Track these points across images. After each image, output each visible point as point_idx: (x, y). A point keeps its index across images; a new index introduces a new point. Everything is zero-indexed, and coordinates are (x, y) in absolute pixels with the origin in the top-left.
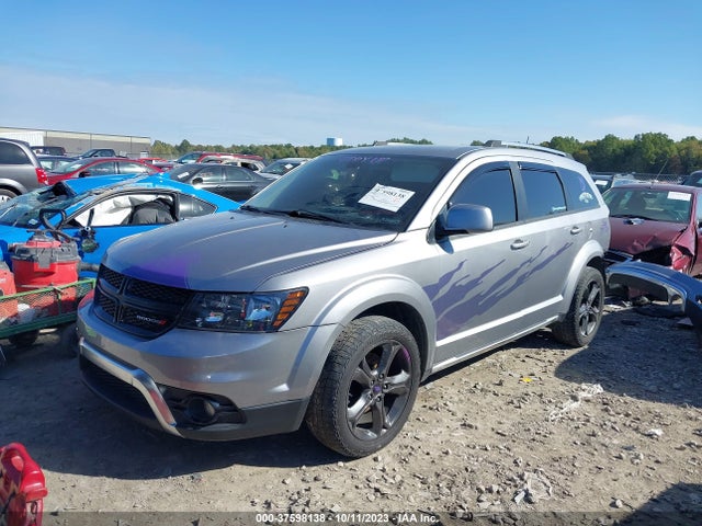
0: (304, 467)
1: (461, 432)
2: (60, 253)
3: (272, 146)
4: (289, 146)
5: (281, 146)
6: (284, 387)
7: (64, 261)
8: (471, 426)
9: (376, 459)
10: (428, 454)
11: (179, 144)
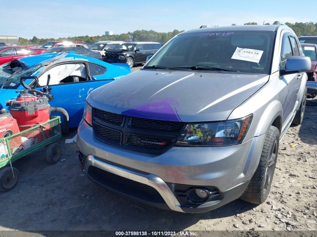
0: (238, 215)
1: (293, 180)
2: (39, 104)
3: (79, 37)
4: (87, 36)
5: (83, 37)
6: (242, 175)
7: (42, 108)
8: (295, 176)
9: (268, 203)
10: (290, 195)
11: (32, 39)
